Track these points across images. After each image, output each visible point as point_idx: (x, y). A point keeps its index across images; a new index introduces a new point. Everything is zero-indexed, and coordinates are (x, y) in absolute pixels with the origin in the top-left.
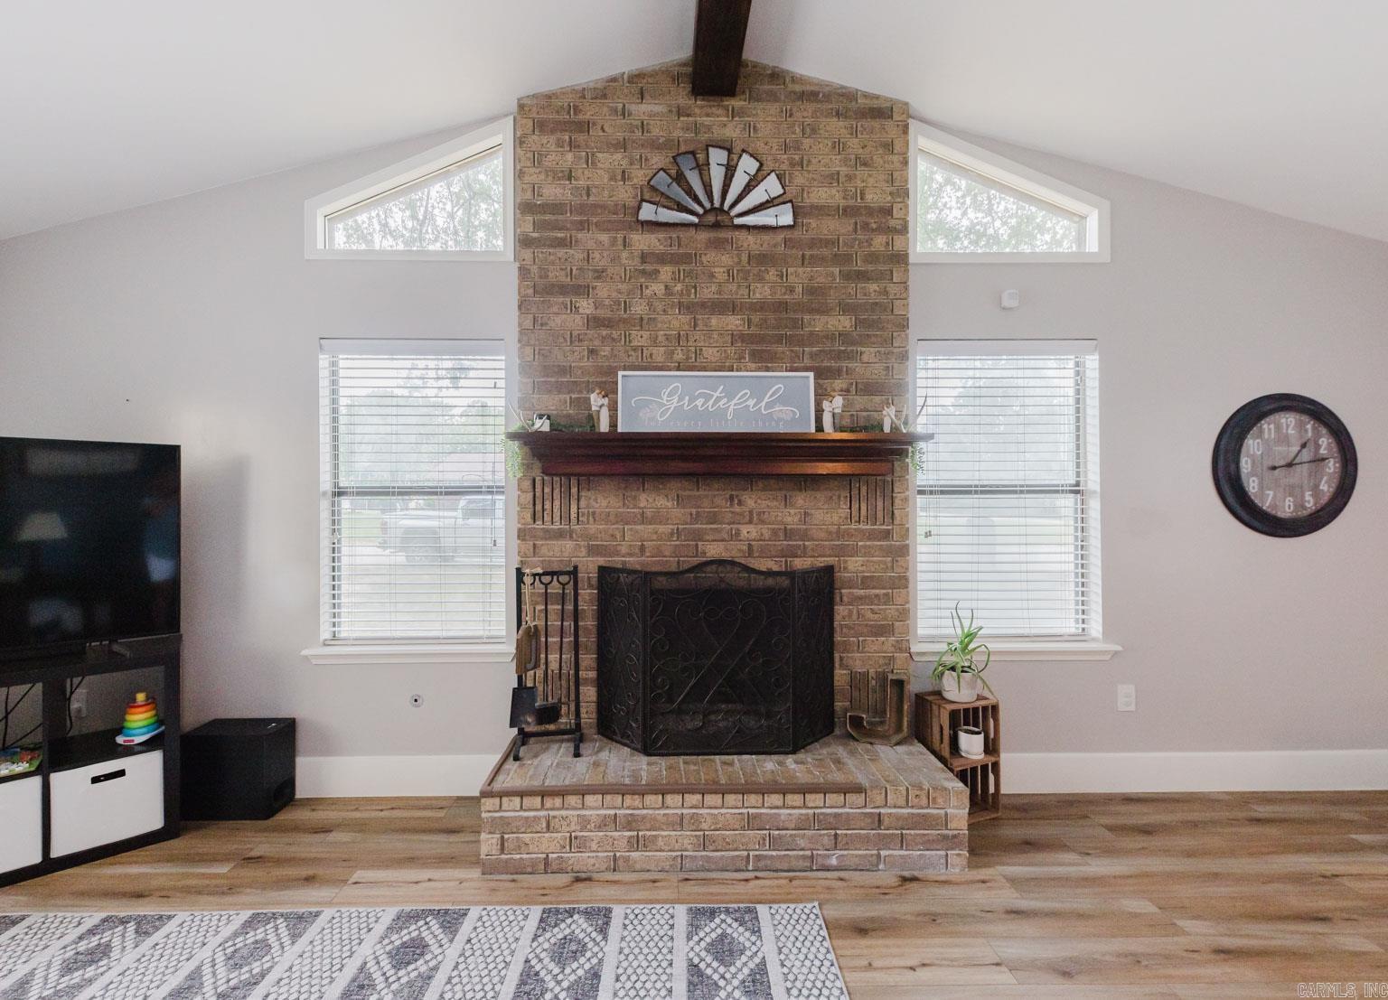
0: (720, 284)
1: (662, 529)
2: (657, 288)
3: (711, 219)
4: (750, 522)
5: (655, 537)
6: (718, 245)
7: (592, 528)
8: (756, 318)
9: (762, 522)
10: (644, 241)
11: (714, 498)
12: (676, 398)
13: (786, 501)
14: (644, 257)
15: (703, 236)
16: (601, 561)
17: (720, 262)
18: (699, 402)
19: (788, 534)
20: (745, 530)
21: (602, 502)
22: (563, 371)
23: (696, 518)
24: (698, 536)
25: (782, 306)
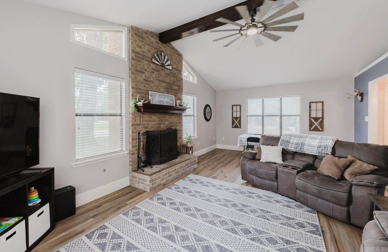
0: (163, 77)
1: (156, 123)
2: (154, 75)
3: (162, 65)
4: (167, 121)
5: (154, 124)
6: (162, 70)
7: (145, 123)
8: (167, 84)
9: (168, 121)
10: (153, 66)
11: (162, 116)
12: (158, 98)
13: (171, 117)
14: (153, 69)
15: (161, 68)
16: (146, 130)
17: (163, 73)
18: (161, 99)
19: (171, 123)
20: (166, 123)
21: (146, 117)
22: (140, 89)
23: (160, 121)
24: (160, 124)
25: (170, 83)
